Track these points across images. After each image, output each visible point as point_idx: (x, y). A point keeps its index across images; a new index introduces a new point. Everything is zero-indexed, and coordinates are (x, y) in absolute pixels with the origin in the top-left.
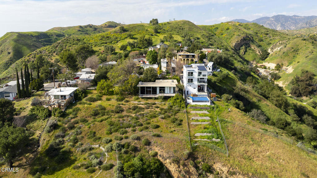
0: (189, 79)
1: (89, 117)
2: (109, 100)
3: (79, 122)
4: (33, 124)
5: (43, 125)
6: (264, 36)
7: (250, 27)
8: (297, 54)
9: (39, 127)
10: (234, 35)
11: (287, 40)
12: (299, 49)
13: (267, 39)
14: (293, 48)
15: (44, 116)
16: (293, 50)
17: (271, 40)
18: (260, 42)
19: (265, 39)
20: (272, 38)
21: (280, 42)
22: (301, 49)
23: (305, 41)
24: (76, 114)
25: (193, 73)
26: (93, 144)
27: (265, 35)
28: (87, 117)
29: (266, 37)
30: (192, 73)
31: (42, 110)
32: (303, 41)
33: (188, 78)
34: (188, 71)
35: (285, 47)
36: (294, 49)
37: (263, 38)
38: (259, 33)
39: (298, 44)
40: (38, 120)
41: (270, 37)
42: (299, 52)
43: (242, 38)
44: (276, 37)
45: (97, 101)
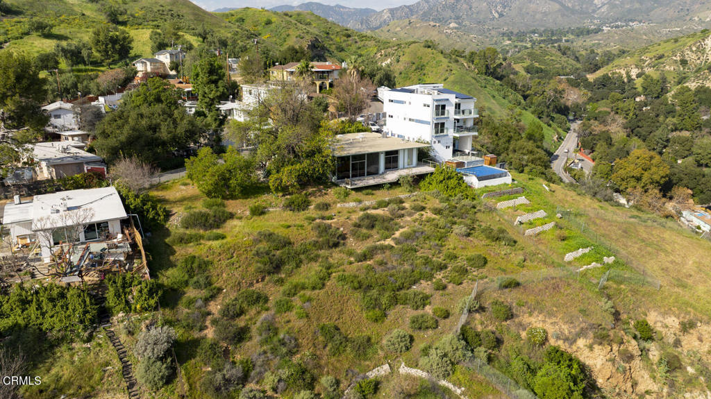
0: (436, 125)
1: (258, 282)
2: (259, 212)
3: (245, 305)
4: (48, 371)
5: (107, 364)
6: (345, 41)
7: (309, 20)
8: (424, 75)
9: (97, 376)
10: (288, 35)
11: (396, 48)
12: (425, 64)
13: (351, 46)
14: (414, 63)
15: (81, 322)
16: (414, 67)
17: (359, 48)
18: (340, 51)
19: (348, 45)
20: (360, 44)
21: (383, 52)
22: (427, 64)
23: (430, 49)
24: (209, 284)
25: (447, 108)
26: (369, 369)
27: (345, 38)
28: (251, 285)
29: (348, 43)
30: (444, 107)
31: (51, 300)
32: (426, 49)
33: (435, 122)
34: (436, 104)
35: (398, 61)
36: (416, 64)
37: (344, 45)
38: (333, 34)
39: (419, 54)
40: (64, 348)
41: (356, 42)
42: (425, 72)
43: (310, 43)
44: (367, 42)
45: (225, 221)
